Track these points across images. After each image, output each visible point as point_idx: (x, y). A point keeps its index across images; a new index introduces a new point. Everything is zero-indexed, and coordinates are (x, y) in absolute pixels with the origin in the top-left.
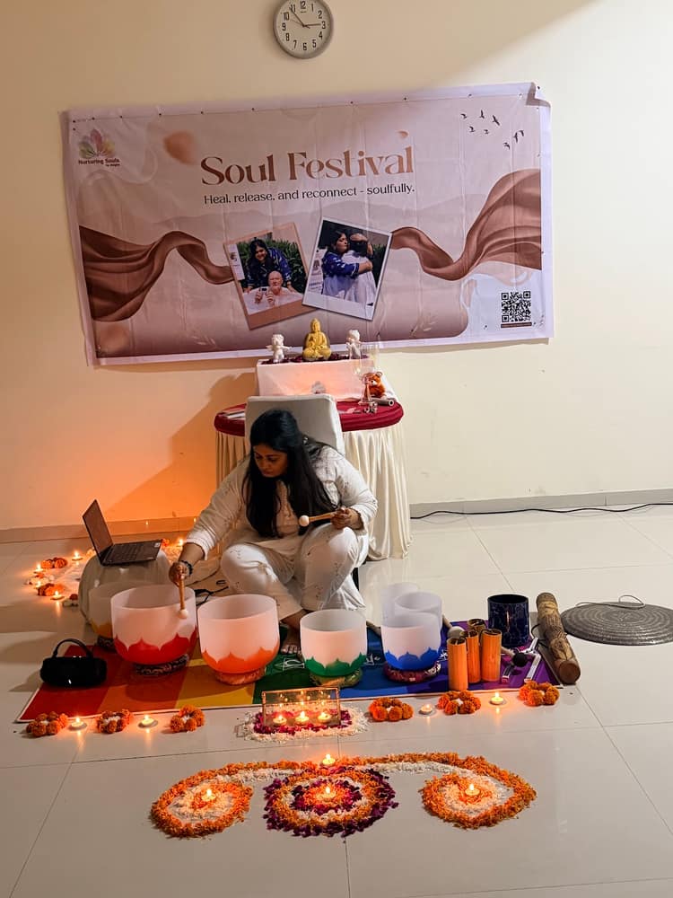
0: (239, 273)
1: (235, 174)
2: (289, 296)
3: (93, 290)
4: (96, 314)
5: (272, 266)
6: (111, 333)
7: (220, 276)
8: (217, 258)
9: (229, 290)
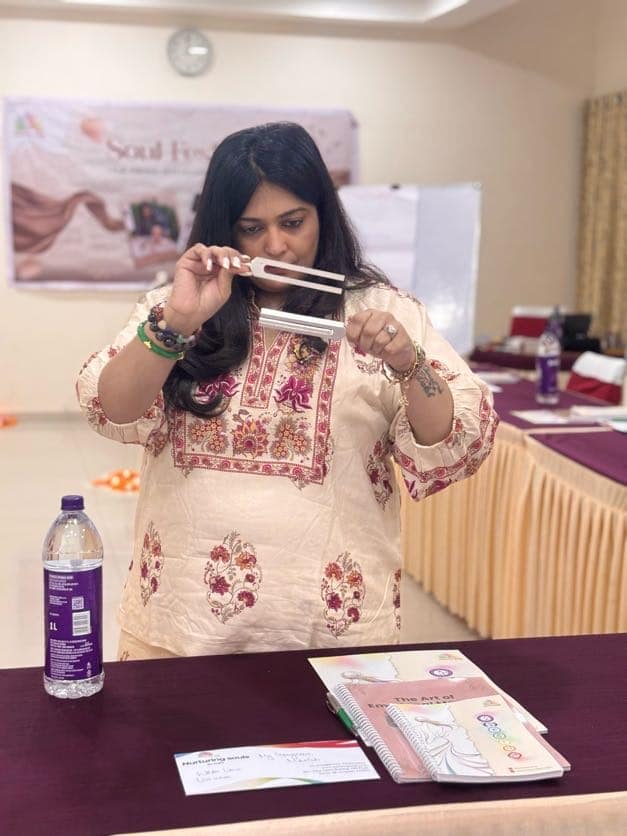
0: (130, 224)
1: (131, 152)
2: (166, 245)
3: (17, 229)
4: (18, 248)
5: (155, 222)
6: (28, 263)
7: (115, 227)
8: (114, 212)
9: (120, 238)
